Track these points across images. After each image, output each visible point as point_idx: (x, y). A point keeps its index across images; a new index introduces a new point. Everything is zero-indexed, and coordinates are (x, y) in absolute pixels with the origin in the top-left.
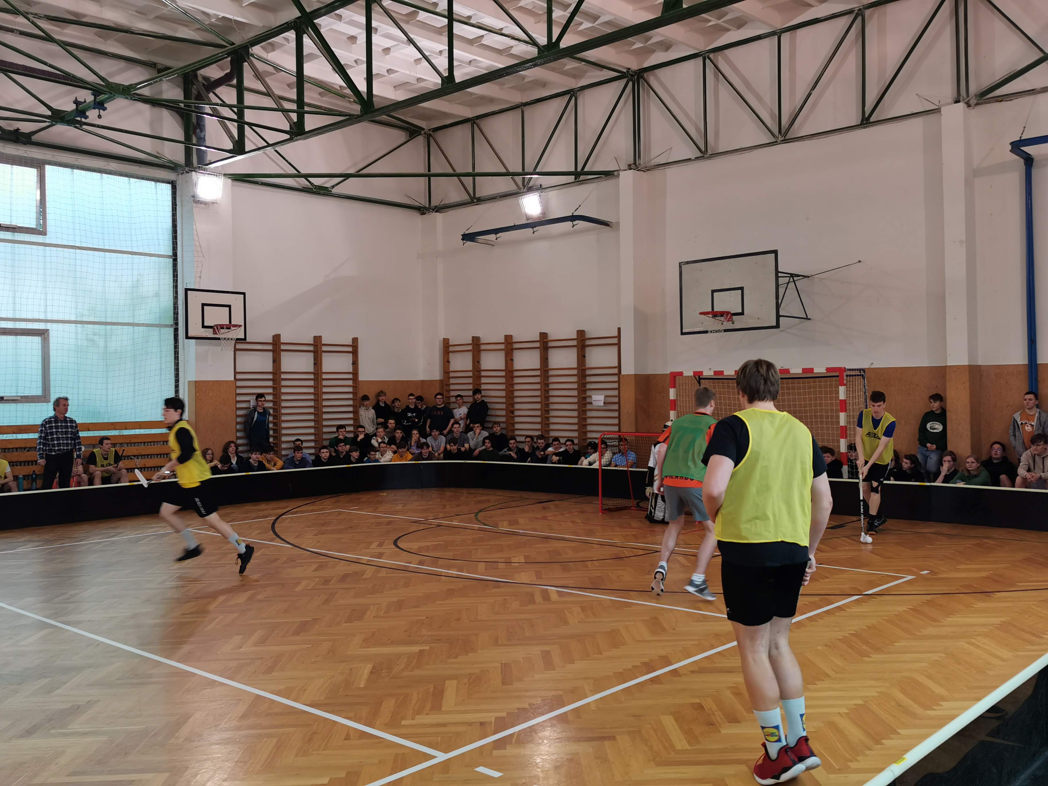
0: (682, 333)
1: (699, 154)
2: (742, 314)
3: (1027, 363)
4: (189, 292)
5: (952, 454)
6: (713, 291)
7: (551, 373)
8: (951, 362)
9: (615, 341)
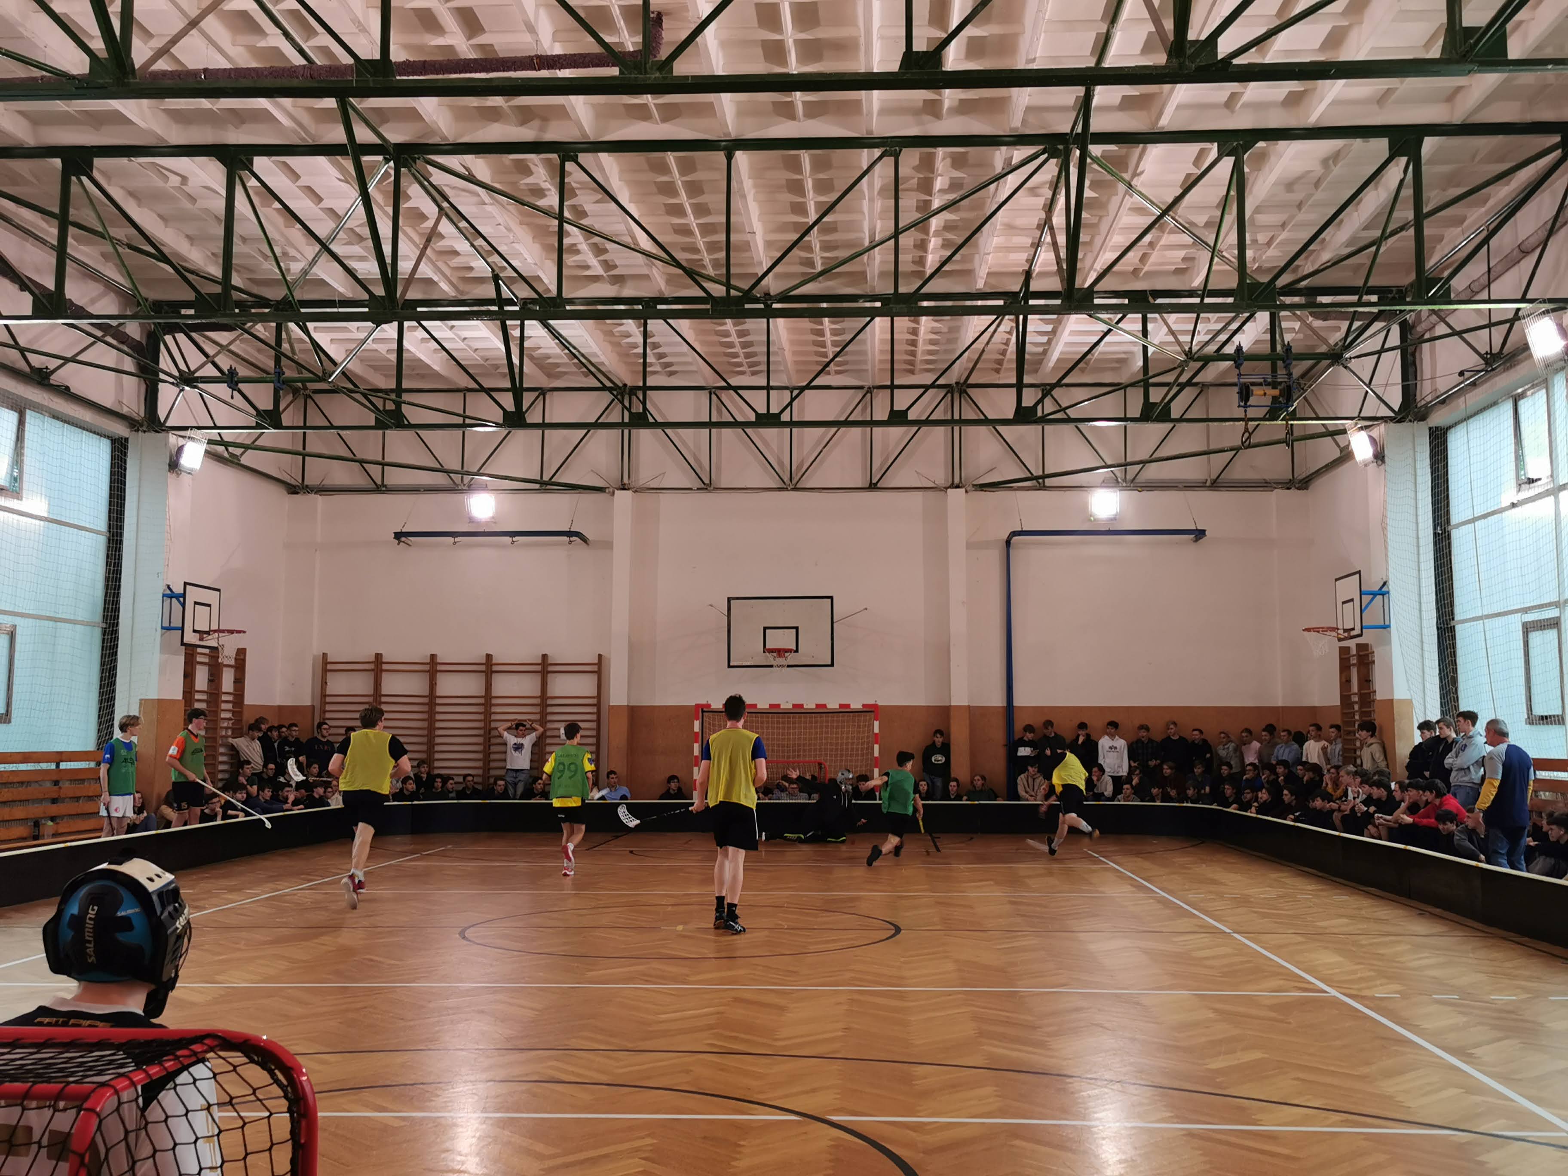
0: (729, 666)
1: (700, 485)
2: (797, 651)
3: (1005, 705)
4: (188, 587)
5: (956, 780)
6: (765, 629)
7: (494, 701)
8: (954, 703)
9: (595, 668)
